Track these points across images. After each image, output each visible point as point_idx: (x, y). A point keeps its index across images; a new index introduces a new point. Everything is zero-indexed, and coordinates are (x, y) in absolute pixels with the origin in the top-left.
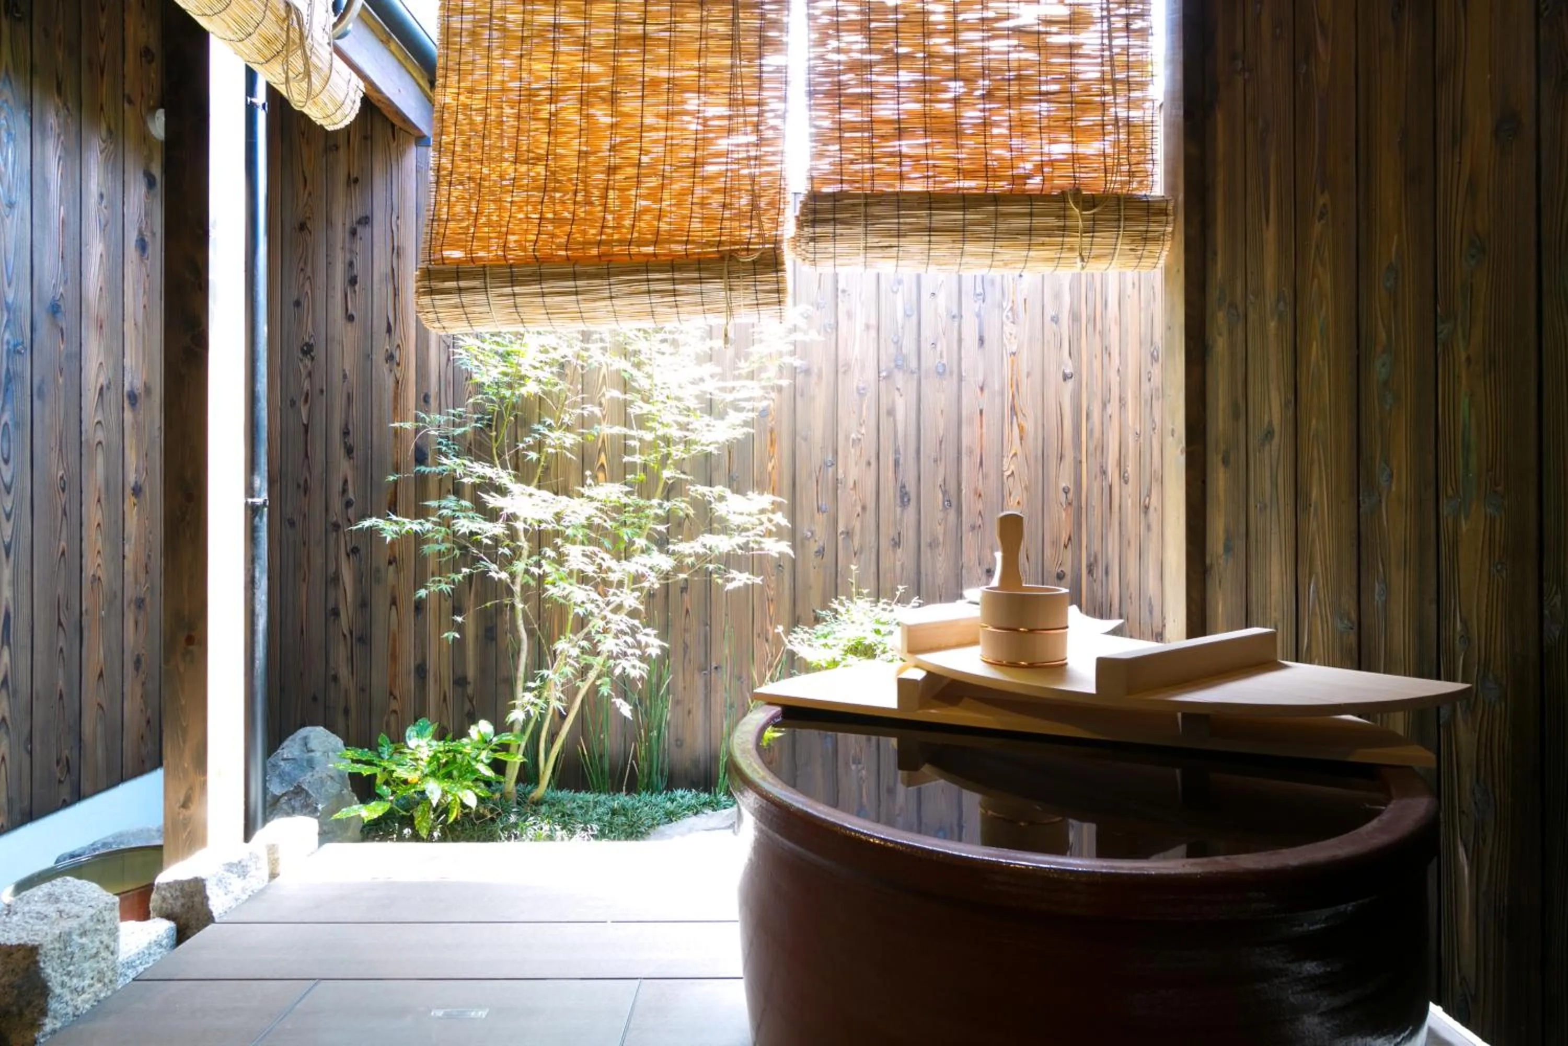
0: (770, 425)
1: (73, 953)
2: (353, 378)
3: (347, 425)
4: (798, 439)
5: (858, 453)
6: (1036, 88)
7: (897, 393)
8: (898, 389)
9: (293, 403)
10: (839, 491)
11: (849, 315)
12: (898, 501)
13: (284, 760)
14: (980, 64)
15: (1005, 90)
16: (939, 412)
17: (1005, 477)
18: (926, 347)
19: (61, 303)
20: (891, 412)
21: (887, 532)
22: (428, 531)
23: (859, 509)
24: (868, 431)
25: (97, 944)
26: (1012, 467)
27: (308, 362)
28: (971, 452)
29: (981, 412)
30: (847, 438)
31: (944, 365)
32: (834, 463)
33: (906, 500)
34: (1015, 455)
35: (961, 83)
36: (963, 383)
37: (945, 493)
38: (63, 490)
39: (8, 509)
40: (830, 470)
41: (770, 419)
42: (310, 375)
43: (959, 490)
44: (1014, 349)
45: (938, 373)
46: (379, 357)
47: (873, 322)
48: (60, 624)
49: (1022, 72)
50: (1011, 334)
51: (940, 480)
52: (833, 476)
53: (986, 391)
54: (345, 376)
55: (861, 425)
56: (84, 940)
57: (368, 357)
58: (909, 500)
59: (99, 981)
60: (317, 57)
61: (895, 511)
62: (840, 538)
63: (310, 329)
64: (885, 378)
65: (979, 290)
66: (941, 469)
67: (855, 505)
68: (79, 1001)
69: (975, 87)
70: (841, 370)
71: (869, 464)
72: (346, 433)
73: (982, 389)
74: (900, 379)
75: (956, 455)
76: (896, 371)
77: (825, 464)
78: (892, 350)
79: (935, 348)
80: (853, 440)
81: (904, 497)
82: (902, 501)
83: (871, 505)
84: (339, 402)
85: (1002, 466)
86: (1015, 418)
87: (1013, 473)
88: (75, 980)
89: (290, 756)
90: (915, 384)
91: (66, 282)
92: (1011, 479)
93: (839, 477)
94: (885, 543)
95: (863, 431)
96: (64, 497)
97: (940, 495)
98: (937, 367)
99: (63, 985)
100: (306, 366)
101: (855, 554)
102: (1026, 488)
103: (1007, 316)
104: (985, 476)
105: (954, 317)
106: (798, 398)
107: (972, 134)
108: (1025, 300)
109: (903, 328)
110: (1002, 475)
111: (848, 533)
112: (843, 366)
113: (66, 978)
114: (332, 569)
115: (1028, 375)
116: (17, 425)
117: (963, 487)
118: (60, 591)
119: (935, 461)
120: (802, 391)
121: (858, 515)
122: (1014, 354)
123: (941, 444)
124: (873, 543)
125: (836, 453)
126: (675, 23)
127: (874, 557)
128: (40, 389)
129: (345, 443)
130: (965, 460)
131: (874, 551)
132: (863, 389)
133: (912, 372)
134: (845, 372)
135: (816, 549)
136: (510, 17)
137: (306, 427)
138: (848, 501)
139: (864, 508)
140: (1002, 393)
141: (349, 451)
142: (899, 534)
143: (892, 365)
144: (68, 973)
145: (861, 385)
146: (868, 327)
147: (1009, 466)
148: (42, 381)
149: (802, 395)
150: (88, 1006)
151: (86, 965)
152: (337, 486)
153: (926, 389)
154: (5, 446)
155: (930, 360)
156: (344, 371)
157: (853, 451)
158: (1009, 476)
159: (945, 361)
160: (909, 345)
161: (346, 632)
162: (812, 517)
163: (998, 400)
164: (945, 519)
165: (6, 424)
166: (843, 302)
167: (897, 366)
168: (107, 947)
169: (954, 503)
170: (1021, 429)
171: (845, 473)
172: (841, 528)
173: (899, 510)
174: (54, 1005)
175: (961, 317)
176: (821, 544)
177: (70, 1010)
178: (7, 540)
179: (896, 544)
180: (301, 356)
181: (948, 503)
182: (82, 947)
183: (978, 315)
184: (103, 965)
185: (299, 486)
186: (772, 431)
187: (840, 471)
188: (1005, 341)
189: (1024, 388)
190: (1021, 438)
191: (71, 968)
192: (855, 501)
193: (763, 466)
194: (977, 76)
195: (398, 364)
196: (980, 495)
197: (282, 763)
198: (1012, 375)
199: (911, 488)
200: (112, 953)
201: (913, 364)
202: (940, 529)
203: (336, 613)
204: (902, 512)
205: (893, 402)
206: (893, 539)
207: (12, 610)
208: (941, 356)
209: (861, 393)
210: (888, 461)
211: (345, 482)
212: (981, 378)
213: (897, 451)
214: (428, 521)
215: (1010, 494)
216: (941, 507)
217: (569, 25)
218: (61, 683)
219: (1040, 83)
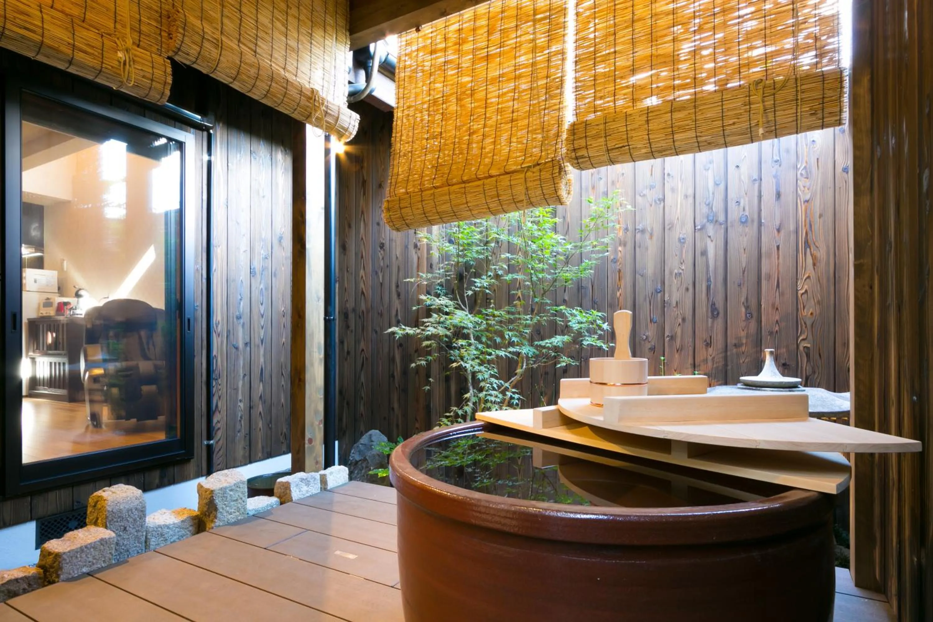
0: (618, 268)
1: (227, 497)
2: (400, 258)
3: (398, 283)
4: (637, 276)
5: (679, 282)
6: (736, 14)
7: (708, 239)
8: (710, 237)
9: (377, 273)
10: (666, 309)
11: (673, 190)
12: (710, 314)
13: (361, 444)
14: (692, 10)
15: (711, 22)
16: (743, 250)
17: (800, 295)
18: (732, 205)
19: (283, 235)
20: (704, 253)
21: (701, 334)
22: (418, 334)
23: (680, 320)
24: (687, 267)
25: (237, 496)
26: (806, 287)
27: (382, 252)
28: (769, 277)
29: (778, 247)
30: (671, 273)
31: (746, 216)
32: (663, 291)
33: (715, 313)
34: (809, 277)
35: (680, 27)
36: (763, 227)
37: (747, 308)
38: (284, 316)
39: (262, 324)
40: (659, 295)
41: (618, 264)
42: (383, 259)
43: (760, 305)
44: (808, 197)
45: (742, 222)
46: (411, 247)
47: (690, 192)
48: (282, 374)
49: (726, 6)
50: (804, 187)
51: (743, 299)
52: (661, 298)
53: (782, 232)
54: (397, 258)
55: (682, 264)
56: (231, 493)
57: (406, 247)
58: (718, 314)
59: (238, 512)
60: (330, 110)
61: (707, 321)
62: (667, 339)
63: (383, 236)
64: (699, 230)
65: (775, 158)
66: (744, 290)
67: (676, 318)
68: (230, 517)
69: (689, 26)
70: (667, 227)
71: (687, 289)
72: (397, 286)
73: (779, 230)
74: (711, 229)
75: (757, 280)
76: (708, 224)
77: (656, 290)
78: (705, 210)
79: (739, 204)
80: (676, 274)
81: (714, 312)
82: (712, 314)
83: (689, 317)
84: (395, 270)
85: (797, 286)
86: (808, 250)
87: (806, 291)
88: (228, 508)
89: (364, 443)
90: (722, 231)
91: (285, 226)
92: (805, 296)
93: (666, 300)
94: (700, 344)
95: (683, 268)
96: (284, 319)
97: (743, 310)
98: (741, 218)
99: (223, 508)
100: (381, 254)
101: (677, 351)
102: (819, 302)
103: (801, 174)
104: (782, 294)
105: (755, 180)
106: (637, 249)
107: (685, 60)
108: (818, 159)
109: (713, 194)
110: (797, 293)
111: (672, 337)
112: (669, 225)
113: (224, 506)
114: (392, 354)
115: (821, 216)
116: (266, 289)
117: (763, 303)
118: (282, 360)
119: (739, 285)
120: (640, 244)
121: (679, 324)
122: (807, 201)
123: (743, 273)
124: (691, 344)
125: (663, 283)
126: (504, 42)
127: (691, 353)
128: (275, 273)
129: (397, 291)
130: (764, 283)
131: (691, 349)
132: (683, 239)
133: (721, 224)
134: (669, 229)
135: (649, 347)
136: (426, 64)
137: (381, 284)
138: (672, 314)
139: (684, 320)
140: (797, 232)
141: (399, 295)
142: (711, 337)
143: (705, 221)
144: (225, 504)
145: (681, 236)
146: (686, 196)
147: (803, 287)
148: (276, 270)
149: (640, 247)
150: (233, 520)
151: (232, 503)
152: (394, 313)
153: (732, 234)
154: (262, 298)
155: (734, 214)
156: (396, 255)
157: (675, 281)
158: (802, 294)
159: (747, 213)
160: (718, 206)
161: (397, 386)
162: (647, 326)
163: (793, 237)
164: (747, 327)
165: (262, 289)
166: (668, 182)
167: (708, 221)
168: (241, 499)
169: (755, 315)
170: (814, 258)
171: (670, 296)
172: (667, 333)
173: (710, 320)
174: (219, 515)
175: (761, 180)
176: (653, 344)
177: (226, 520)
178: (262, 337)
179: (708, 345)
180: (379, 249)
181: (749, 316)
182: (231, 495)
183: (775, 177)
184: (239, 505)
185: (379, 313)
186: (620, 271)
187: (667, 296)
188: (799, 192)
189: (816, 227)
190: (814, 265)
191: (226, 503)
192: (678, 314)
193: (614, 293)
194: (690, 18)
195: (419, 249)
196: (777, 309)
197: (360, 446)
198: (806, 217)
199: (720, 305)
200: (243, 502)
201: (721, 218)
202: (743, 334)
203: (393, 376)
204: (713, 323)
205: (706, 246)
206: (706, 341)
207: (263, 366)
208: (744, 210)
209: (682, 241)
210: (702, 287)
211: (397, 311)
212: (778, 223)
213: (708, 280)
214: (419, 328)
215: (804, 307)
216: (744, 318)
217: (452, 60)
218: (283, 400)
219: (739, 9)
